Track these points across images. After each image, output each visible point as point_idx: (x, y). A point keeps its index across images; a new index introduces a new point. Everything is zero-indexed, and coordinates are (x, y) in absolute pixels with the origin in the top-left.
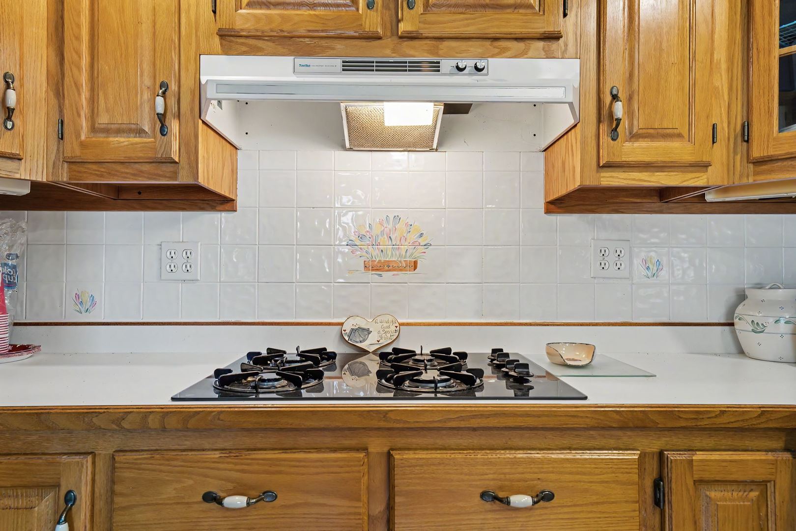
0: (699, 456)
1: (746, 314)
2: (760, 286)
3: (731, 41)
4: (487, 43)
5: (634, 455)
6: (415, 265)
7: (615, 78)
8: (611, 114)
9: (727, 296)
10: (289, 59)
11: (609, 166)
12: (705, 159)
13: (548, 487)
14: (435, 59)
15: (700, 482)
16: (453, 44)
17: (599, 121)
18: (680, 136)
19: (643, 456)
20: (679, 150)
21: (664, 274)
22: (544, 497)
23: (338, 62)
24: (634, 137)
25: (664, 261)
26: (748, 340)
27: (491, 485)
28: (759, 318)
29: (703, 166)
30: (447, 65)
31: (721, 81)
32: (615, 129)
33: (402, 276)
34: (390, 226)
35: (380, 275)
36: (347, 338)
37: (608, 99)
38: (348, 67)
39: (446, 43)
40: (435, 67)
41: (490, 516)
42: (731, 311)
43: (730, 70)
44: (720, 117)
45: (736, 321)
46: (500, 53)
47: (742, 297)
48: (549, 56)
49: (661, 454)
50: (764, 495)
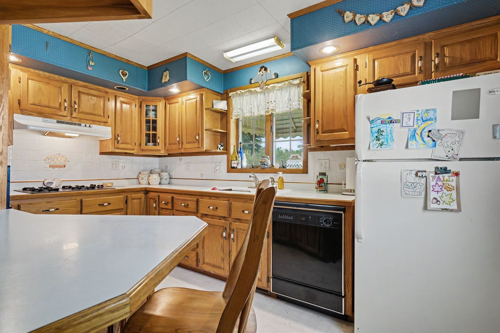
0: (132, 195)
1: (141, 176)
2: (143, 171)
3: (138, 128)
4: (92, 122)
5: (123, 196)
6: (65, 166)
7: (118, 132)
8: (117, 139)
9: (137, 173)
10: (42, 118)
11: (117, 148)
12: (134, 148)
13: (109, 203)
14: (80, 123)
15: (132, 199)
16: (84, 120)
17: (115, 140)
18: (130, 144)
19: (124, 196)
20: (129, 146)
21: (126, 168)
22: (109, 204)
23: (56, 121)
24: (122, 143)
25: (126, 166)
26: (141, 181)
27: (100, 203)
28: (143, 177)
29: (133, 150)
30: (83, 125)
31: (137, 135)
32: (118, 142)
33: (61, 169)
34: (58, 156)
35: (54, 169)
36: (46, 185)
37: (117, 136)
38: (58, 122)
39: (82, 120)
40: (80, 125)
41: (100, 208)
42: (138, 176)
43: (138, 133)
44: (136, 141)
45: (139, 178)
46: (95, 124)
47: (140, 173)
48: (105, 126)
49: (127, 196)
50: (141, 201)
